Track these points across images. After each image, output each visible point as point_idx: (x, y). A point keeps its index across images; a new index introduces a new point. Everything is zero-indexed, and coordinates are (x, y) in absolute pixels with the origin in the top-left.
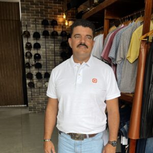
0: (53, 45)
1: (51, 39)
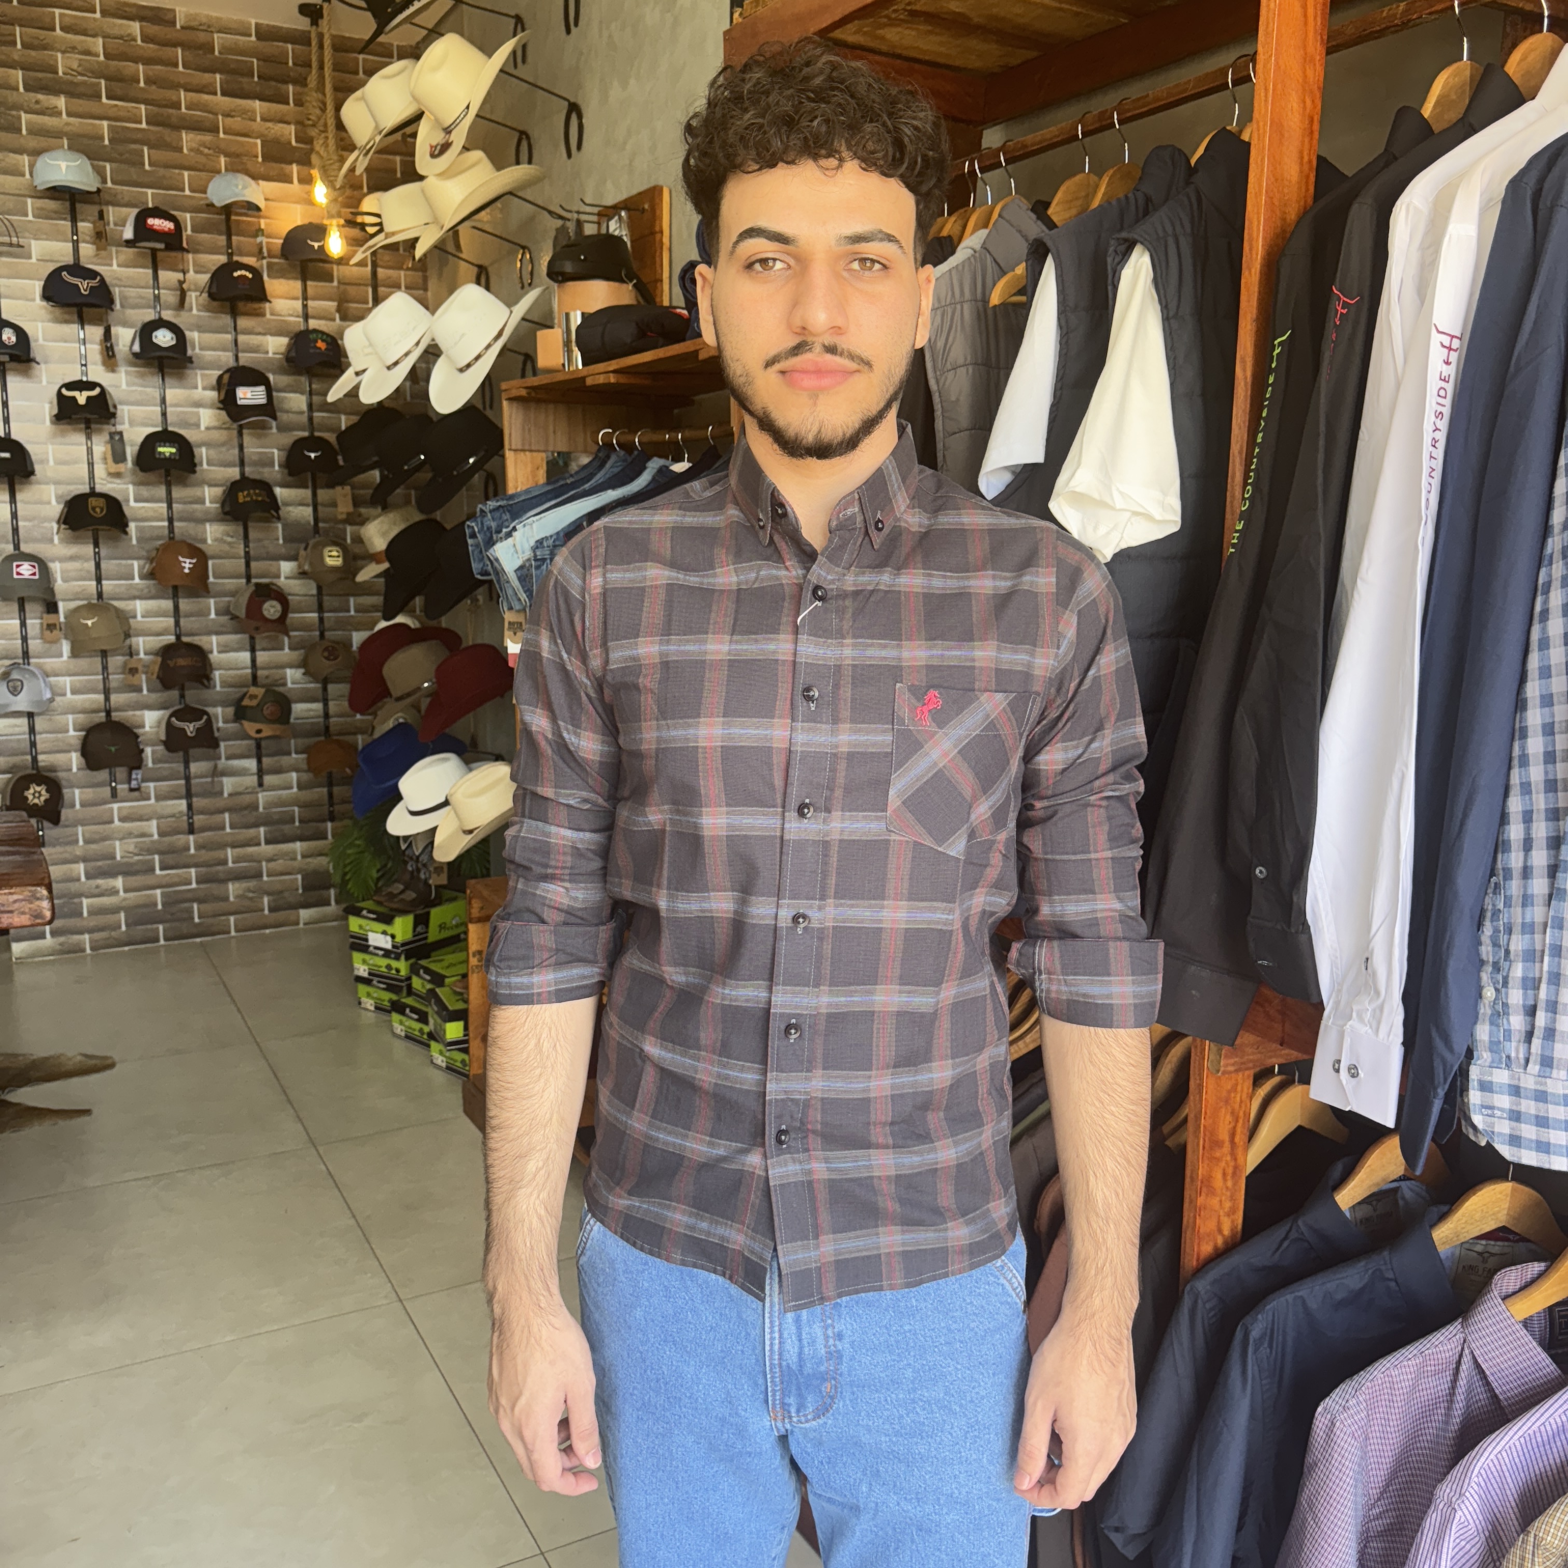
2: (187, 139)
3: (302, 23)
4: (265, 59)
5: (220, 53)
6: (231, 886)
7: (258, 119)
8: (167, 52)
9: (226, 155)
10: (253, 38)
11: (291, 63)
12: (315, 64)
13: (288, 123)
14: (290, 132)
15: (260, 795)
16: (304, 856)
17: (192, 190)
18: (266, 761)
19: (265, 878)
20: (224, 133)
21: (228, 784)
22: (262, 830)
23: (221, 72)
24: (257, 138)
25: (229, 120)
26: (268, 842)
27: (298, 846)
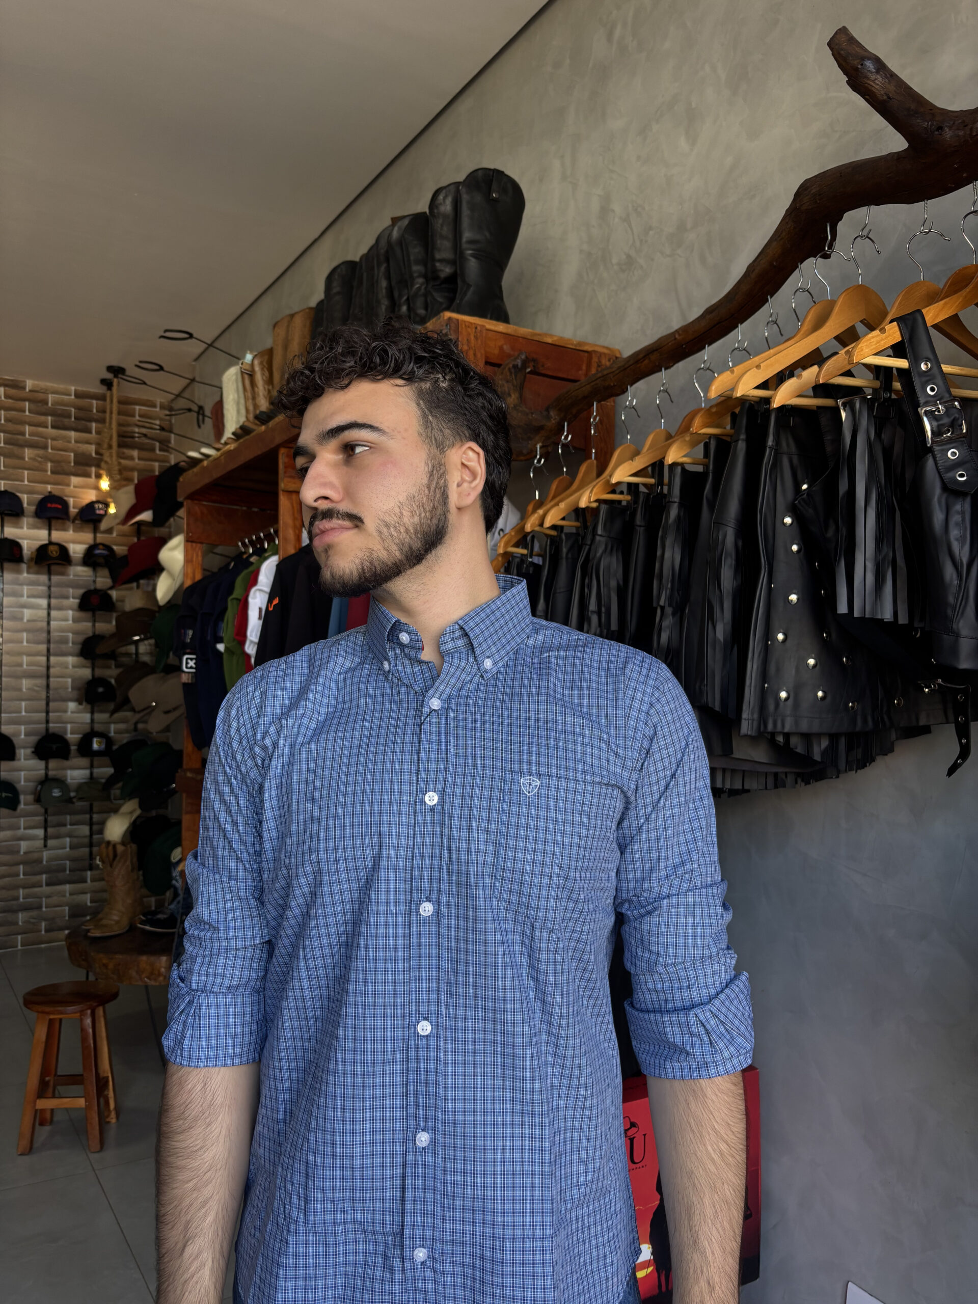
0: (44, 602)
1: (33, 577)
2: (28, 453)
3: (102, 390)
4: (79, 408)
5: (52, 405)
6: (20, 915)
7: (73, 442)
8: (20, 404)
9: (52, 461)
10: (73, 397)
11: (95, 411)
12: (108, 411)
13: (90, 444)
14: (92, 449)
15: (45, 853)
16: (71, 894)
17: (29, 481)
18: (50, 830)
19: (44, 909)
20: (52, 449)
21: (24, 846)
22: (44, 876)
23: (52, 415)
24: (71, 452)
25: (55, 443)
26: (48, 884)
27: (67, 887)
